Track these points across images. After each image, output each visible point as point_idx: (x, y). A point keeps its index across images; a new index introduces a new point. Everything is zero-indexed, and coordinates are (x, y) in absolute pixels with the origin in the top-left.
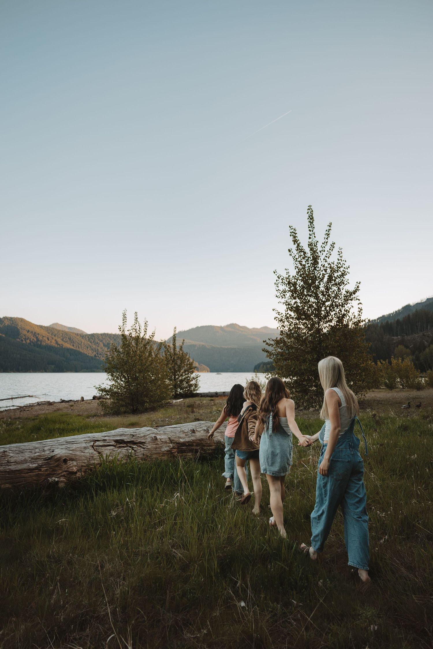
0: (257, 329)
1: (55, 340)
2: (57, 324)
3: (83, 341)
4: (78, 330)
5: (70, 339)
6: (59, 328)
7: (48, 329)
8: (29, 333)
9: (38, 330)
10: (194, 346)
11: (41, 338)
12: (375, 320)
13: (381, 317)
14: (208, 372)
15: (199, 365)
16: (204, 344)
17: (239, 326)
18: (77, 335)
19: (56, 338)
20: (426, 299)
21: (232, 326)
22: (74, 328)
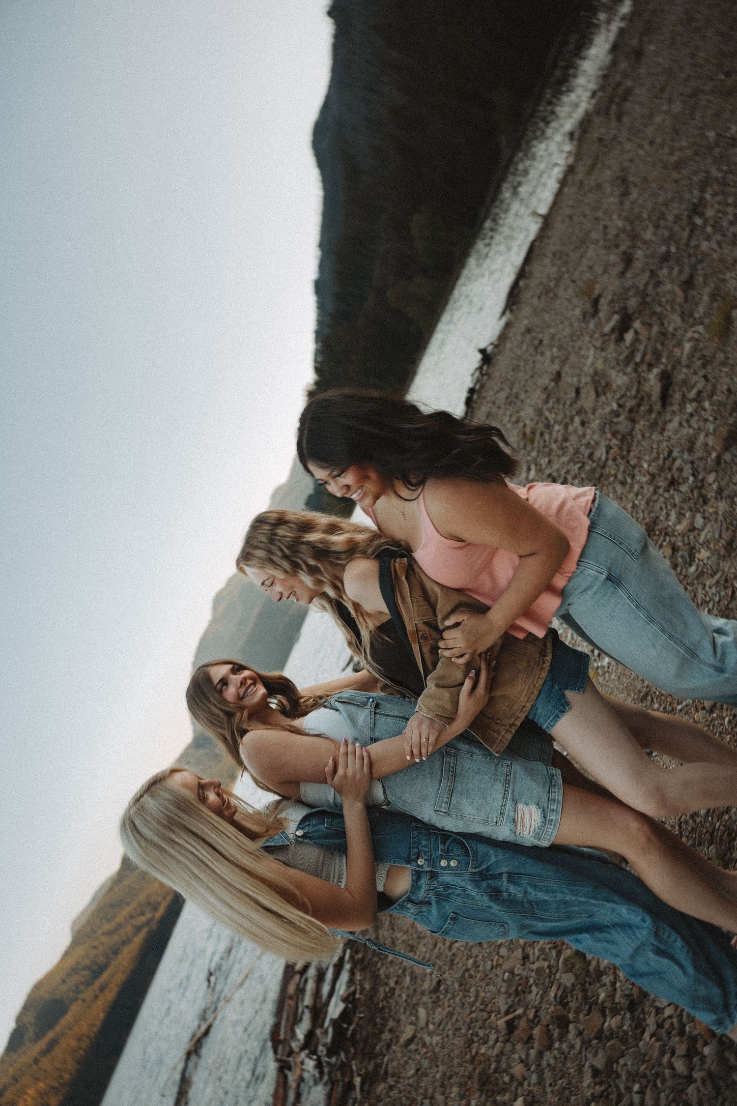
1: (104, 934)
2: (74, 923)
3: (127, 882)
4: (102, 886)
5: (112, 906)
6: (84, 920)
7: (76, 942)
8: (68, 980)
9: (71, 962)
11: (87, 962)
17: (223, 589)
18: (111, 889)
19: (99, 932)
21: (218, 601)
22: (97, 892)
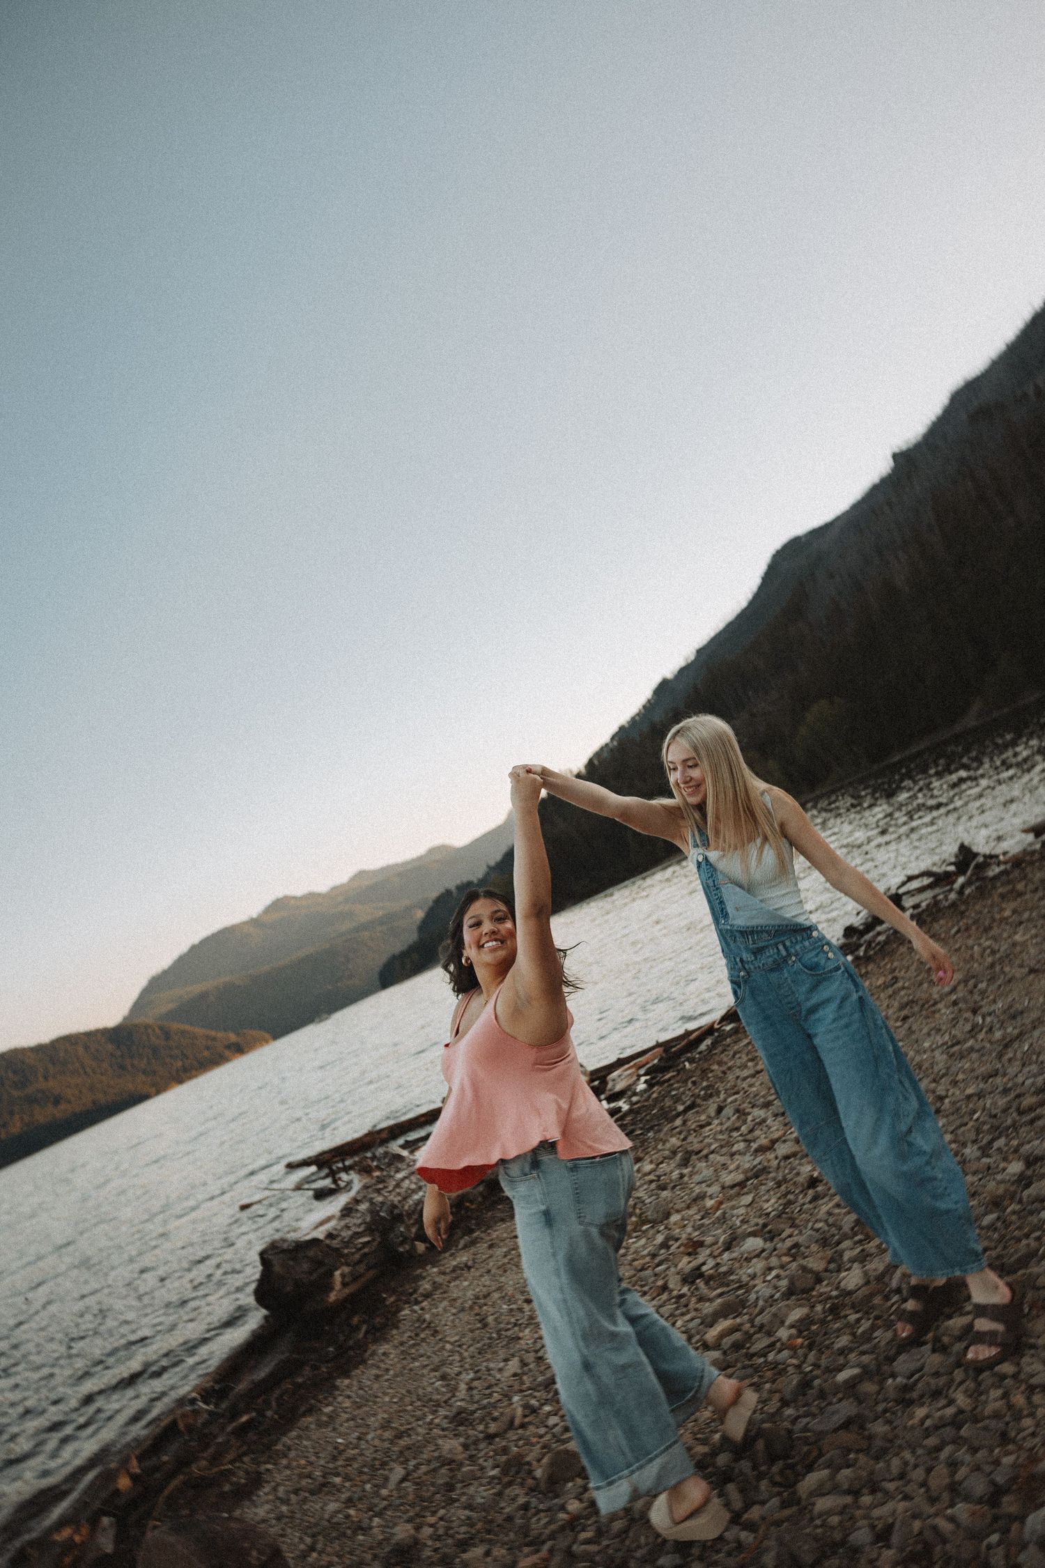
0: (342, 886)
10: (203, 996)
12: (607, 745)
13: (617, 733)
14: (267, 1042)
15: (238, 1034)
16: (227, 979)
17: (295, 898)
20: (694, 652)
21: (278, 905)
